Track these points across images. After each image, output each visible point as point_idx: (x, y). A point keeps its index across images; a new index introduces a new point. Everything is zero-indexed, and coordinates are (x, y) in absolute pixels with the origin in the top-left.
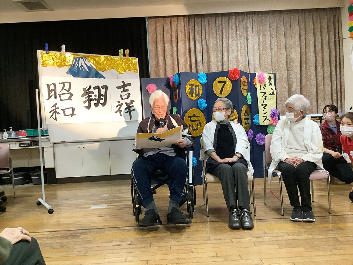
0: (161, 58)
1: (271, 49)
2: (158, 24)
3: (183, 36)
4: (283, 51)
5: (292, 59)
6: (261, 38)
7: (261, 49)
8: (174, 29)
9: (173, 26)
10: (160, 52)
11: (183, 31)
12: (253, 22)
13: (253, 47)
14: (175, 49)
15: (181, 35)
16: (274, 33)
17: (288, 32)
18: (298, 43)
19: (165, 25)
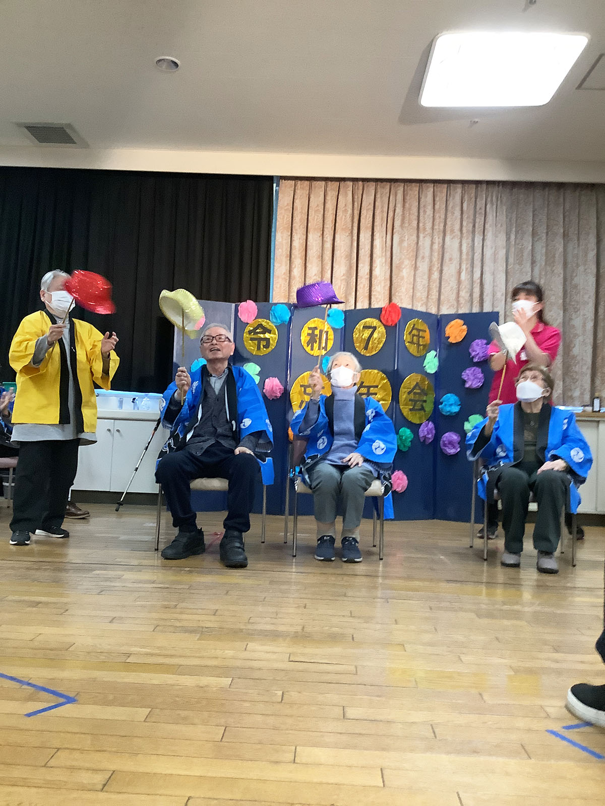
0: (298, 262)
1: (533, 262)
2: (298, 192)
3: (349, 219)
4: (559, 269)
5: (576, 286)
6: (513, 237)
7: (511, 260)
8: (330, 206)
9: (328, 198)
10: (297, 250)
11: (350, 211)
12: (499, 202)
13: (495, 254)
14: (328, 245)
15: (345, 219)
16: (542, 230)
17: (573, 231)
18: (592, 254)
19: (312, 196)
